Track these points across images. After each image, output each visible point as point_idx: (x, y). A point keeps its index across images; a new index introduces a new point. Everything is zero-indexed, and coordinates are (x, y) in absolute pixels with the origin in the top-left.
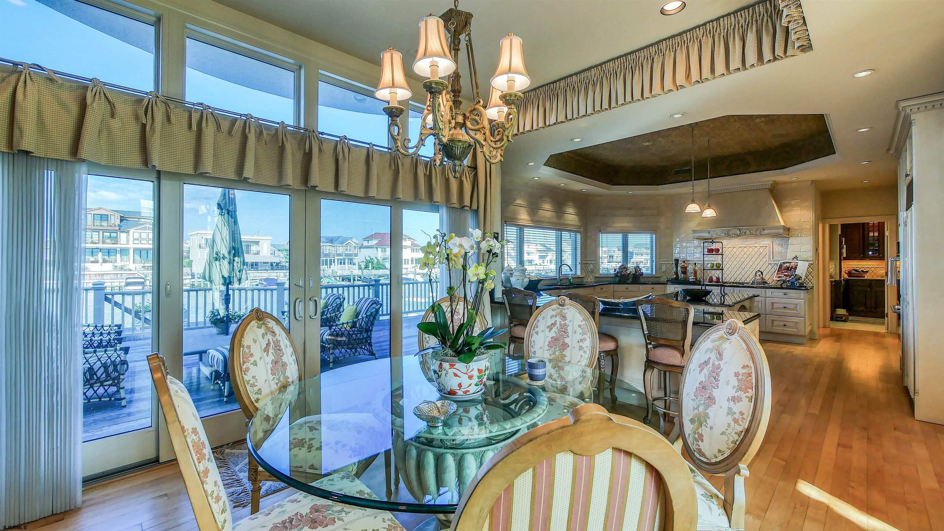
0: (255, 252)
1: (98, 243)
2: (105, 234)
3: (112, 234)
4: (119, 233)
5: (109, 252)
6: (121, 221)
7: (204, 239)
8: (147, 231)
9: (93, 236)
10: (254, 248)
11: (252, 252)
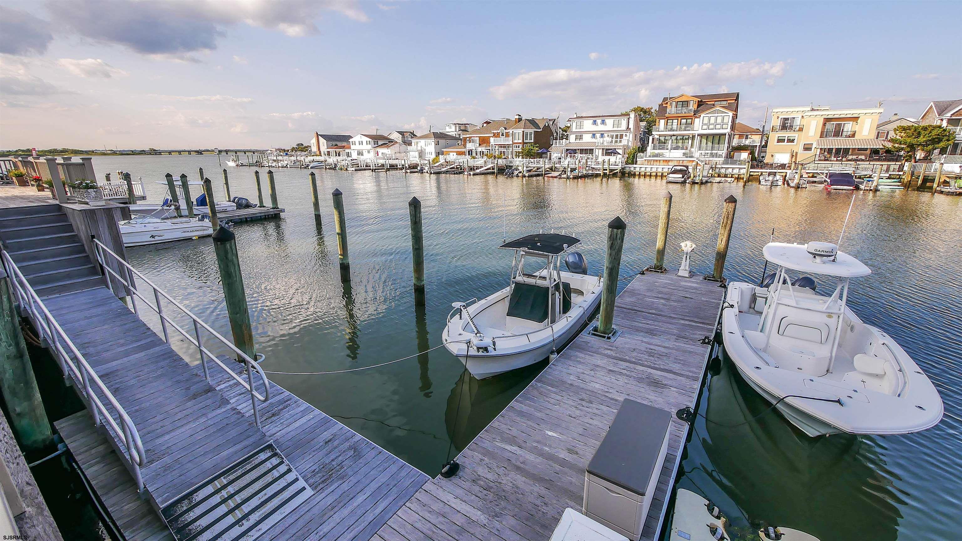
0: (849, 133)
1: (676, 131)
2: (683, 121)
3: (688, 121)
4: (693, 118)
5: (684, 138)
6: (699, 106)
7: (780, 119)
8: (716, 115)
9: (674, 124)
10: (848, 127)
11: (844, 134)
